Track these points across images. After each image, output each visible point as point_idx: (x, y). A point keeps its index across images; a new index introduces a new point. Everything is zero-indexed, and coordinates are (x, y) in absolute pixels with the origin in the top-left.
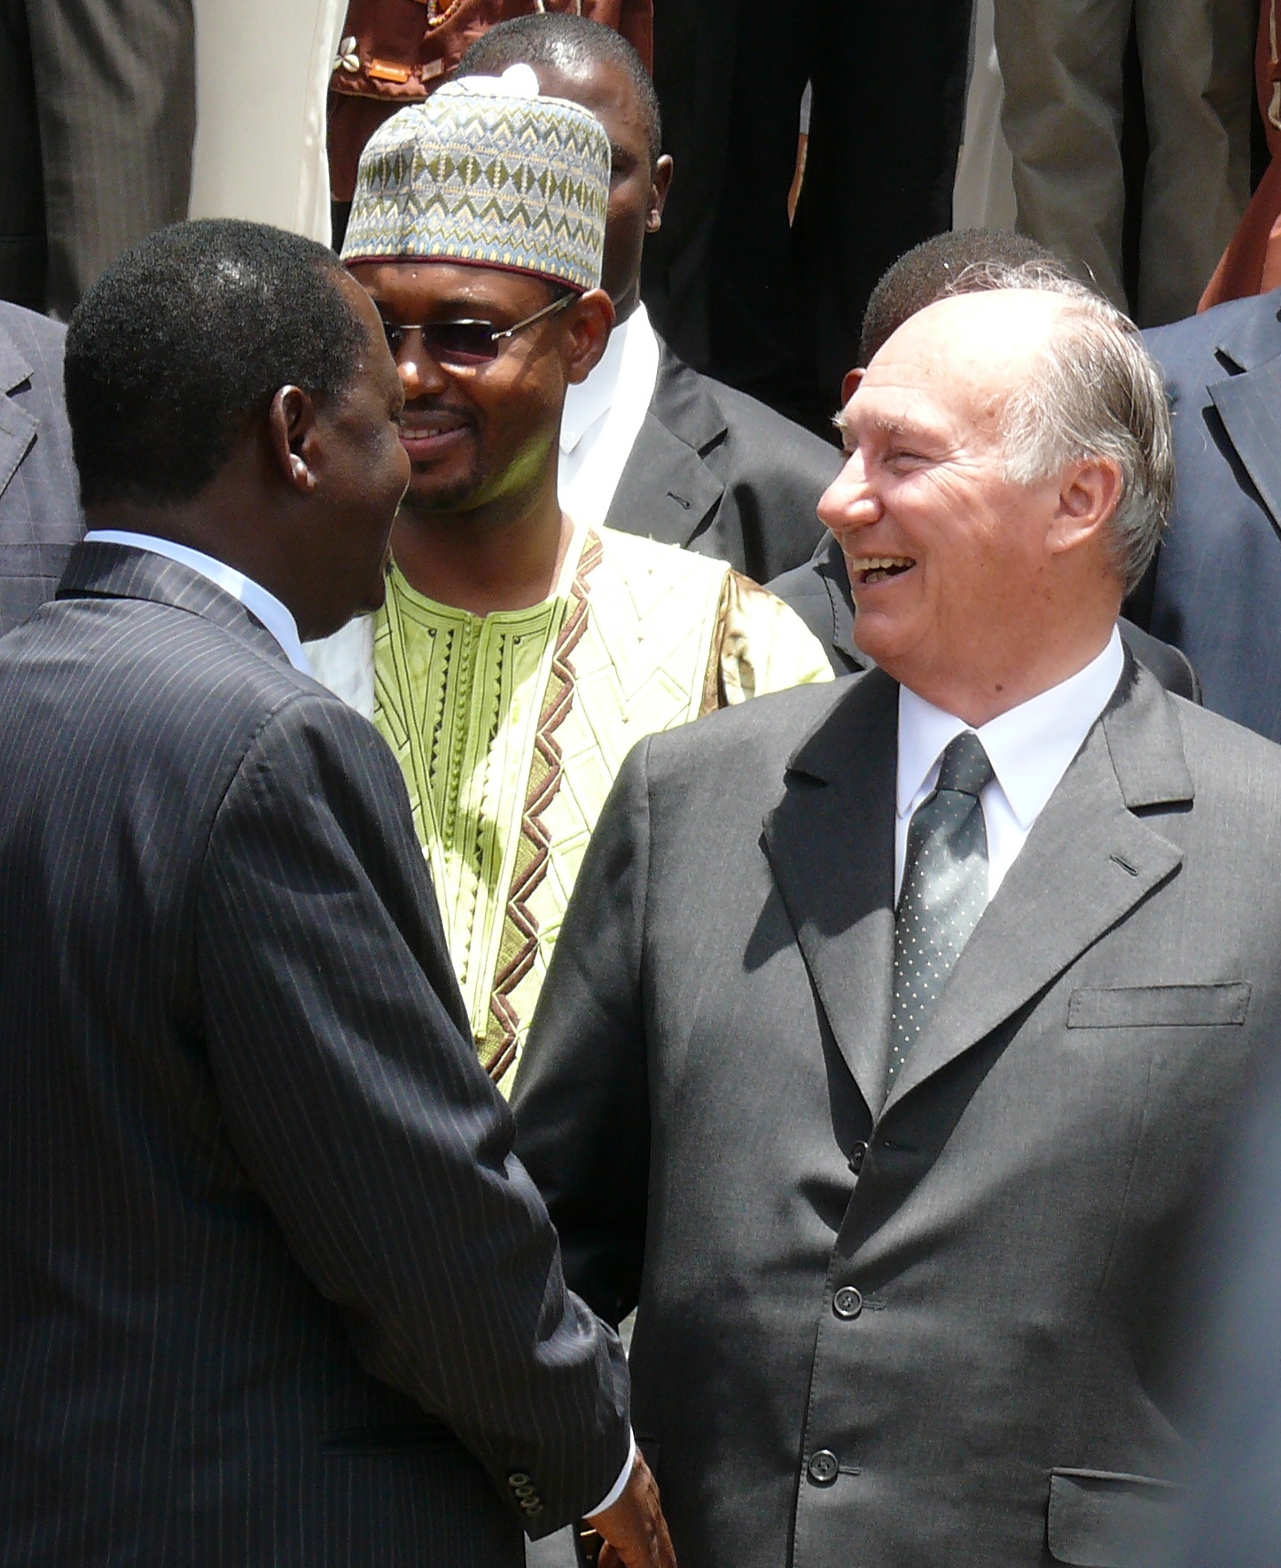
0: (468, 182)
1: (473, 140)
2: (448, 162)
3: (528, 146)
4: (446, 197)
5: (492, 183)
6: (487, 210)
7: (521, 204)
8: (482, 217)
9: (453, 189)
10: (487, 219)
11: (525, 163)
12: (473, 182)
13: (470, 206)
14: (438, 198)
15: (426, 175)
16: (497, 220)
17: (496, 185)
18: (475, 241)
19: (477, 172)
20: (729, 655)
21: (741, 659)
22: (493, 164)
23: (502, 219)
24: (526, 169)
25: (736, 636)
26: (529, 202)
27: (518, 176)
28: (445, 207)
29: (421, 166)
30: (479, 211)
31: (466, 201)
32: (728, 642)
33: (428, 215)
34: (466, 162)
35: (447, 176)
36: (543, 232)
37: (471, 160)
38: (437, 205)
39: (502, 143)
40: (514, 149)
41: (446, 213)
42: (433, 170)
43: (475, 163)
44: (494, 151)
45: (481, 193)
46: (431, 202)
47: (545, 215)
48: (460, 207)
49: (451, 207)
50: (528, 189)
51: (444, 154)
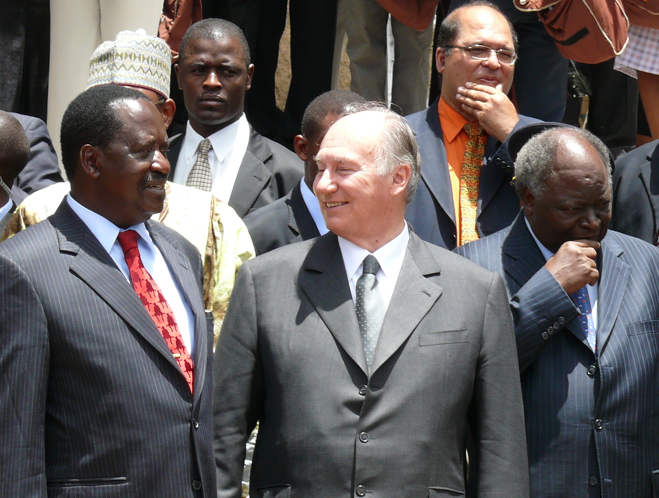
0: (133, 60)
1: (134, 47)
2: (126, 54)
3: (151, 50)
4: (125, 65)
5: (140, 61)
6: (139, 69)
7: (149, 68)
8: (137, 71)
9: (128, 62)
10: (139, 72)
11: (150, 55)
12: (134, 60)
13: (134, 68)
14: (123, 65)
15: (119, 58)
16: (142, 72)
17: (142, 61)
18: (136, 78)
19: (135, 57)
20: (215, 221)
21: (219, 222)
22: (140, 55)
23: (144, 72)
24: (150, 57)
25: (217, 215)
26: (152, 67)
27: (148, 59)
28: (125, 68)
29: (117, 55)
30: (137, 69)
31: (132, 66)
32: (214, 217)
33: (120, 70)
34: (132, 54)
35: (126, 58)
36: (156, 78)
37: (133, 53)
38: (123, 68)
39: (143, 48)
40: (146, 50)
41: (126, 70)
42: (121, 56)
43: (135, 54)
44: (140, 51)
45: (137, 64)
46: (121, 66)
47: (156, 72)
48: (130, 68)
49: (127, 68)
50: (151, 63)
51: (124, 51)
